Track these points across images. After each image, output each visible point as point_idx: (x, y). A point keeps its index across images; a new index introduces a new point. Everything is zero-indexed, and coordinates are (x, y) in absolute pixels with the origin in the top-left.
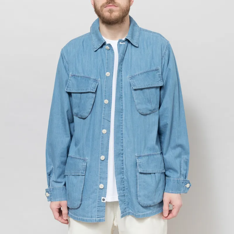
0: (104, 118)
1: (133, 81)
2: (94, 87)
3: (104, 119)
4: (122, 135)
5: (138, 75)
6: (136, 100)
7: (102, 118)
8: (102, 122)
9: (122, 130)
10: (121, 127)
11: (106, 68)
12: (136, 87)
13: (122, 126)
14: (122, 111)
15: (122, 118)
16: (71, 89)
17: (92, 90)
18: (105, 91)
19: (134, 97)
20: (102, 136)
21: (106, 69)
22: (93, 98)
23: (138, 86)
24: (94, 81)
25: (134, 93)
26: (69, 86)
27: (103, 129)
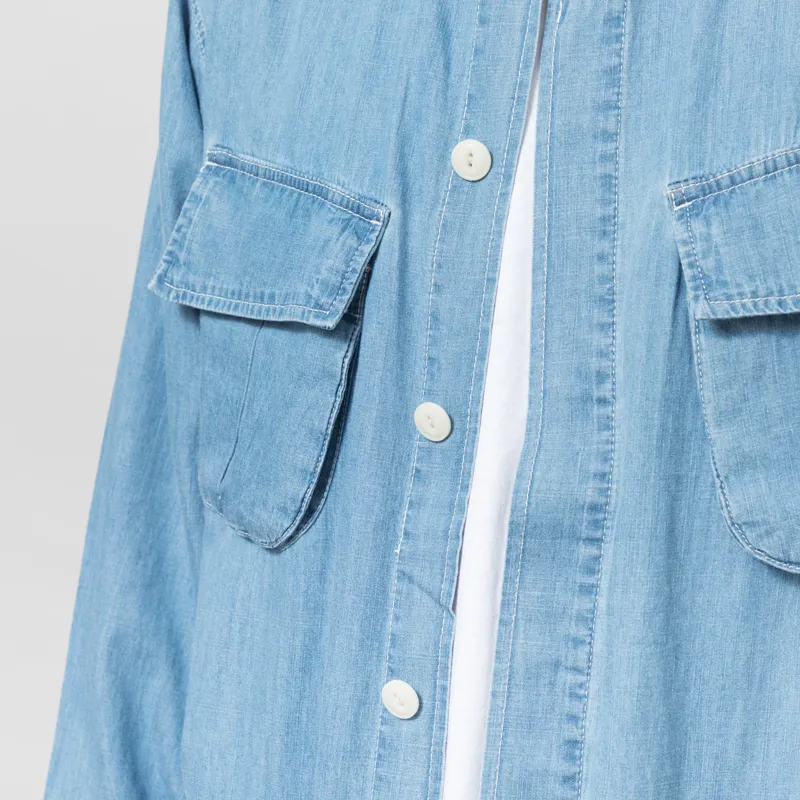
0: (407, 570)
1: (708, 238)
2: (335, 280)
3: (404, 586)
4: (571, 758)
5: (771, 170)
6: (719, 424)
7: (394, 574)
8: (391, 610)
9: (576, 708)
10: (570, 678)
11: (463, 101)
12: (725, 304)
13: (576, 670)
14: (597, 524)
15: (589, 590)
16: (191, 278)
17: (318, 305)
18: (435, 318)
19: (707, 394)
20: (383, 742)
21: (461, 110)
22: (332, 376)
23: (747, 289)
24: (346, 224)
25: (705, 356)
26: (182, 256)
27: (393, 673)
